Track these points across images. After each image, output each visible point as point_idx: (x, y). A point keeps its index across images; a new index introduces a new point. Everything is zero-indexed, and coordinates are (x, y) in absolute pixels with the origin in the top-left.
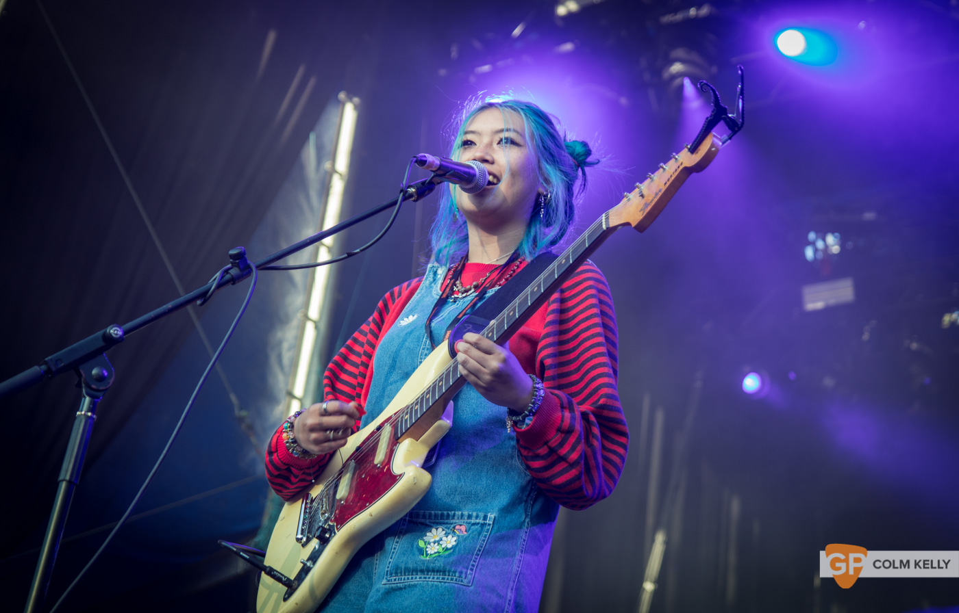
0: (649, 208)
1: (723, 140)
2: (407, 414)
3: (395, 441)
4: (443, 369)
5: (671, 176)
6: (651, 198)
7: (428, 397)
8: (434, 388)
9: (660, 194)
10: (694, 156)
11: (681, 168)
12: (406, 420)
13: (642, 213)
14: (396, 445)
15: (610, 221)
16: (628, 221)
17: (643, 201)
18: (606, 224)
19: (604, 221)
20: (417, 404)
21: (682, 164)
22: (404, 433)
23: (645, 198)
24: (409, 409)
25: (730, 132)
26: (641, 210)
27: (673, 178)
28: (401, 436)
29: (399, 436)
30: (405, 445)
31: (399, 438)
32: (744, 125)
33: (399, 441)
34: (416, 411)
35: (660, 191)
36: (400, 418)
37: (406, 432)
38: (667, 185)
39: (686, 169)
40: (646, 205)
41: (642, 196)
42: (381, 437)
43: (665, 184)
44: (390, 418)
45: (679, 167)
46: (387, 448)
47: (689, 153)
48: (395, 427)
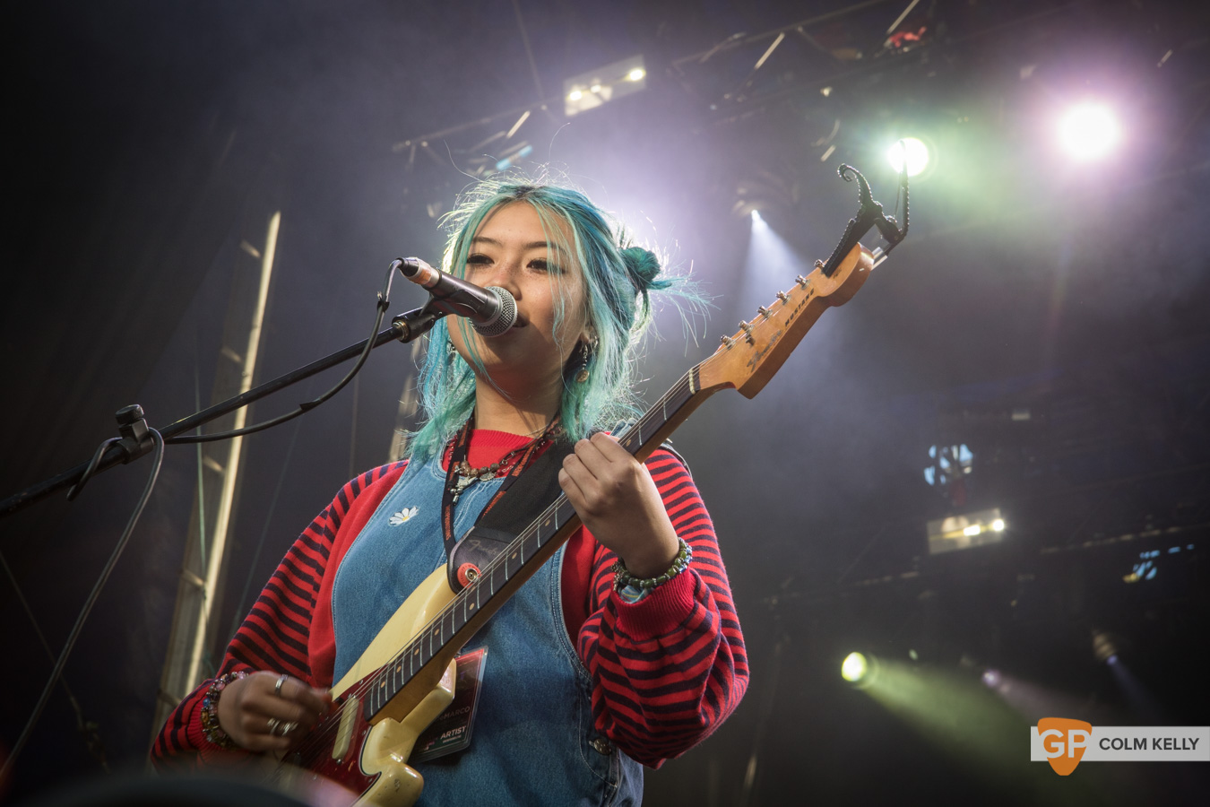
0: (763, 360)
1: (876, 256)
2: (383, 680)
3: (364, 724)
4: (442, 611)
5: (796, 311)
6: (764, 346)
7: (416, 653)
8: (426, 641)
9: (779, 338)
10: (831, 280)
11: (811, 298)
12: (383, 690)
13: (751, 367)
14: (366, 728)
15: (701, 380)
16: (730, 381)
17: (753, 350)
18: (694, 386)
19: (691, 379)
20: (399, 664)
21: (812, 292)
22: (379, 710)
23: (756, 345)
24: (386, 672)
25: (887, 243)
26: (750, 363)
27: (799, 314)
28: (375, 715)
29: (372, 714)
30: (380, 730)
31: (372, 718)
32: (908, 233)
33: (372, 721)
34: (399, 675)
35: (779, 334)
36: (372, 687)
37: (382, 708)
38: (790, 325)
39: (819, 298)
40: (759, 356)
41: (751, 341)
42: (343, 717)
43: (787, 323)
44: (357, 686)
45: (808, 297)
46: (353, 734)
47: (824, 276)
48: (364, 700)
